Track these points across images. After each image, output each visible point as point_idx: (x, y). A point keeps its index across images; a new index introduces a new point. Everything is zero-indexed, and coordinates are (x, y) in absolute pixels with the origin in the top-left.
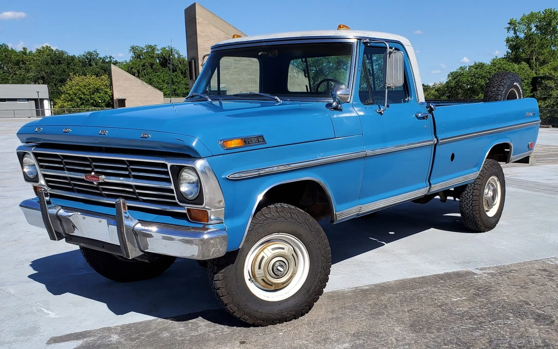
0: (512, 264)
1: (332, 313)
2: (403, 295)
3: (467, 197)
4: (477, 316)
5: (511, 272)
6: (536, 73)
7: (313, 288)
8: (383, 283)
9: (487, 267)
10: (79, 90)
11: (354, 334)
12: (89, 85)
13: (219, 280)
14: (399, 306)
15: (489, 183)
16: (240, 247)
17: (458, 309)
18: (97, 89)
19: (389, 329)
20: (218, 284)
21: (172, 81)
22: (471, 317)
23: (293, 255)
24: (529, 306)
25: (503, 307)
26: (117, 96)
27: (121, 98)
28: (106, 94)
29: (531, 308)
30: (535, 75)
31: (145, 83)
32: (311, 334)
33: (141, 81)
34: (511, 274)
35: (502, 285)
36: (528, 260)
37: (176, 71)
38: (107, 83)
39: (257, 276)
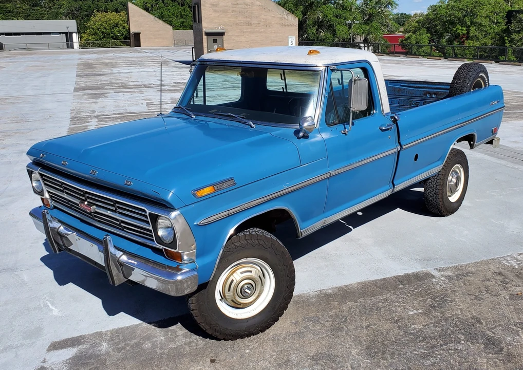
0: (469, 263)
1: (296, 325)
2: (363, 304)
3: (431, 185)
4: (430, 337)
5: (468, 276)
6: (511, 6)
7: (278, 305)
8: (346, 286)
9: (446, 266)
10: (102, 25)
11: (313, 356)
12: (110, 20)
13: (193, 303)
14: (358, 320)
15: (453, 171)
16: (211, 279)
17: (413, 326)
18: (117, 24)
19: (346, 351)
20: (192, 306)
21: (181, 14)
22: (424, 339)
23: (259, 277)
24: (480, 325)
25: (456, 326)
26: (133, 30)
27: (136, 32)
28: (124, 28)
29: (483, 328)
30: (510, 8)
31: (156, 19)
32: (274, 353)
33: (154, 17)
34: (468, 278)
35: (457, 294)
36: (485, 259)
37: (184, 5)
38: (125, 18)
39: (227, 297)
